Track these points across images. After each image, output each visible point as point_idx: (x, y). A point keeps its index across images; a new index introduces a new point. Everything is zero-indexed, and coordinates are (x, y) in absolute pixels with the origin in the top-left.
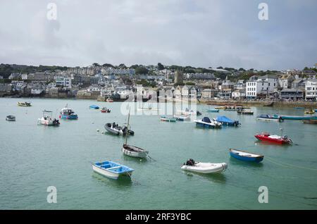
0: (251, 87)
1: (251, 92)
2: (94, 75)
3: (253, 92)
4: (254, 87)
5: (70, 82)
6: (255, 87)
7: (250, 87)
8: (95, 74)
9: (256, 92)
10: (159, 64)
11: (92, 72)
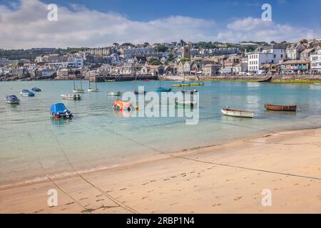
0: (254, 60)
1: (253, 65)
2: (109, 55)
3: (255, 65)
4: (255, 60)
5: (82, 63)
6: (258, 60)
7: (251, 60)
8: (111, 53)
9: (258, 65)
10: (182, 41)
11: (108, 52)
